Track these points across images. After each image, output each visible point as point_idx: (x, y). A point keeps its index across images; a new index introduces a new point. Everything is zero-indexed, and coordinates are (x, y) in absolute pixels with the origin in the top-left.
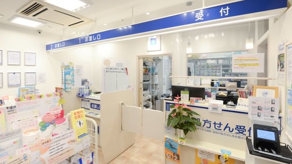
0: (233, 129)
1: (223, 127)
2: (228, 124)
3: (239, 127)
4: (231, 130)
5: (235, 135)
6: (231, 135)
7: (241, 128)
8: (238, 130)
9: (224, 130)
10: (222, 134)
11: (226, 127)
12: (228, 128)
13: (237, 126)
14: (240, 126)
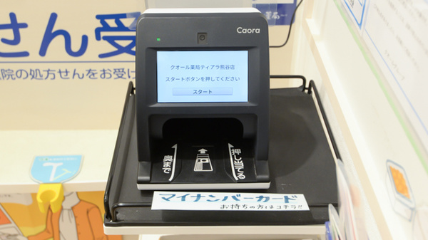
0: (85, 39)
1: (31, 39)
2: (53, 17)
3: (112, 23)
4: (76, 47)
5: (98, 67)
6: (82, 69)
7: (121, 27)
8: (111, 40)
9: (43, 52)
10: (34, 74)
11: (49, 36)
12: (60, 39)
13: (101, 18)
14: (117, 17)
